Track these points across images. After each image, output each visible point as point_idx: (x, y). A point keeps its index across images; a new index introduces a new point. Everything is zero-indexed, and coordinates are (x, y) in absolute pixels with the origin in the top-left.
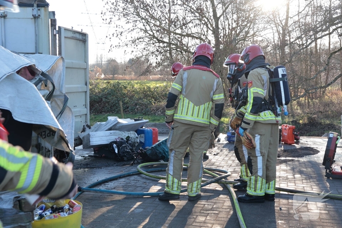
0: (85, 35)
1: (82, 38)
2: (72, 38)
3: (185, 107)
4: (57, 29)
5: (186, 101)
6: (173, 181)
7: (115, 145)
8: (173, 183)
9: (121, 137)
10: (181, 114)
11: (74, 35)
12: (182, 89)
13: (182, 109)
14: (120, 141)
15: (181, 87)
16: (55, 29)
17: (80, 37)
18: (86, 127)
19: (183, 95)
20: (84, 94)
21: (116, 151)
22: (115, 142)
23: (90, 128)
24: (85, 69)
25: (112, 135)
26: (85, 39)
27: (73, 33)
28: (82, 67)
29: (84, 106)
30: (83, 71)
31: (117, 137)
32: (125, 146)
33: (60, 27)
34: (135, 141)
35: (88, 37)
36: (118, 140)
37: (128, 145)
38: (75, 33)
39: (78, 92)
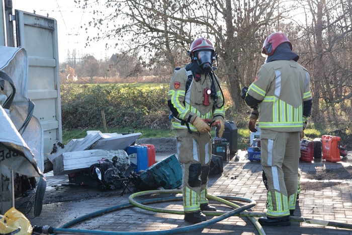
0: (52, 21)
1: (48, 26)
7: (97, 169)
9: (106, 158)
11: (38, 22)
14: (104, 164)
16: (11, 13)
17: (46, 24)
18: (58, 146)
20: (53, 101)
21: (100, 177)
22: (98, 165)
23: (63, 147)
24: (54, 67)
25: (93, 156)
26: (51, 27)
27: (36, 19)
28: (49, 65)
29: (55, 117)
30: (52, 70)
31: (100, 158)
32: (111, 170)
33: (16, 11)
34: (125, 163)
35: (56, 24)
36: (102, 162)
37: (116, 168)
38: (38, 19)
39: (46, 99)
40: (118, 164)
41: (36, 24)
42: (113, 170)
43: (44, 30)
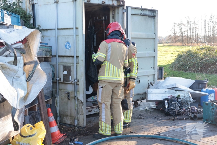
0: (154, 11)
1: (152, 14)
2: (141, 15)
3: (111, 71)
4: (125, 8)
5: (112, 66)
6: (106, 127)
7: (166, 102)
8: (106, 128)
9: (173, 95)
10: (109, 76)
11: (143, 13)
12: (106, 57)
13: (109, 72)
14: (170, 99)
15: (105, 55)
16: (123, 9)
17: (150, 13)
18: (150, 85)
19: (108, 61)
20: (153, 58)
21: (167, 107)
22: (167, 99)
23: (152, 85)
24: (154, 39)
25: (167, 93)
26: (154, 15)
27: (141, 11)
28: (149, 37)
29: (153, 68)
30: (152, 41)
31: (169, 95)
32: (174, 104)
33: (127, 7)
34: (188, 100)
35: (157, 13)
36: (169, 98)
37: (178, 102)
38: (143, 11)
39: (146, 57)
40: (179, 100)
41: (141, 14)
42: (176, 104)
43: (147, 17)
